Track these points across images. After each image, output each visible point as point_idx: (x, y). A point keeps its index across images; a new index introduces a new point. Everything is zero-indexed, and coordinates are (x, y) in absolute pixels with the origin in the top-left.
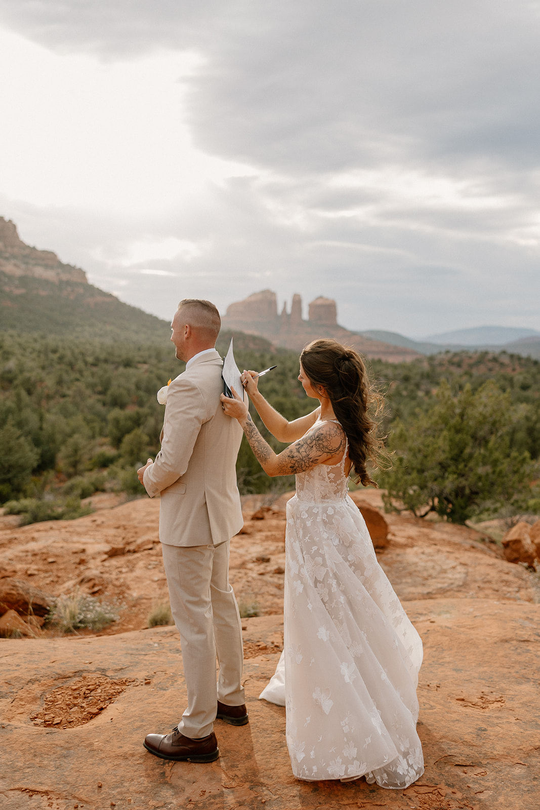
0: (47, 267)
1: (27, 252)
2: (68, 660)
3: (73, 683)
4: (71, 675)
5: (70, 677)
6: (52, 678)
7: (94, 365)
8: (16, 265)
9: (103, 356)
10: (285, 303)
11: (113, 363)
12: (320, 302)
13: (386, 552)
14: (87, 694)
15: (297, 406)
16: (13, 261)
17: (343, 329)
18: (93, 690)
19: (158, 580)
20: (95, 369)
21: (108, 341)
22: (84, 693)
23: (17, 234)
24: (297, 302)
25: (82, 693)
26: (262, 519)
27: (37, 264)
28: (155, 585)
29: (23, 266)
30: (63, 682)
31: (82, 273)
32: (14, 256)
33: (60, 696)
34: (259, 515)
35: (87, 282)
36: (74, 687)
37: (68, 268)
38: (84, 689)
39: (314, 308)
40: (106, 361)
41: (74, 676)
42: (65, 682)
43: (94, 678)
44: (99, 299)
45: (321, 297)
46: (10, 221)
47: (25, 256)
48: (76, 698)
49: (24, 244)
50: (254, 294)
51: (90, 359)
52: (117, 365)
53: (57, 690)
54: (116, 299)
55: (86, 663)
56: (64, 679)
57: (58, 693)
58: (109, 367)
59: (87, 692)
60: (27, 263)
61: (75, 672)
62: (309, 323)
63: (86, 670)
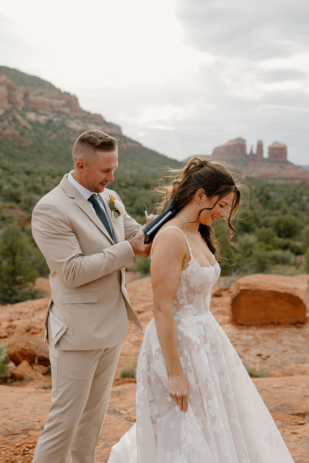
0: (97, 124)
1: (84, 115)
2: (23, 418)
3: (18, 440)
4: (19, 432)
5: (18, 434)
6: (3, 434)
7: (126, 187)
8: (78, 124)
9: (131, 181)
10: (252, 147)
11: (138, 186)
12: (276, 146)
13: (305, 326)
14: (26, 451)
15: (258, 216)
16: (76, 121)
17: (291, 164)
18: (32, 448)
19: (134, 342)
20: (126, 190)
21: (135, 172)
22: (24, 451)
23: (78, 103)
24: (260, 146)
25: (22, 450)
26: (220, 296)
27: (91, 123)
28: (131, 346)
29: (82, 124)
30: (11, 438)
31: (119, 128)
32: (76, 118)
33: (4, 452)
34: (218, 294)
35: (122, 134)
36: (17, 445)
37: (110, 125)
38: (24, 447)
39: (272, 150)
40: (133, 185)
41: (22, 433)
42: (13, 438)
43: (36, 437)
44: (129, 144)
45: (276, 143)
46: (74, 95)
47: (84, 118)
48: (16, 455)
49: (83, 110)
50: (231, 141)
51: (123, 184)
52: (140, 187)
53: (4, 446)
54: (140, 145)
55: (36, 422)
56: (13, 436)
57: (4, 449)
58: (136, 189)
59: (27, 449)
60: (84, 122)
61: (23, 430)
62: (268, 160)
63: (32, 429)
